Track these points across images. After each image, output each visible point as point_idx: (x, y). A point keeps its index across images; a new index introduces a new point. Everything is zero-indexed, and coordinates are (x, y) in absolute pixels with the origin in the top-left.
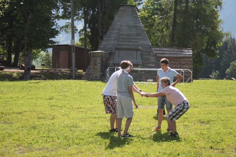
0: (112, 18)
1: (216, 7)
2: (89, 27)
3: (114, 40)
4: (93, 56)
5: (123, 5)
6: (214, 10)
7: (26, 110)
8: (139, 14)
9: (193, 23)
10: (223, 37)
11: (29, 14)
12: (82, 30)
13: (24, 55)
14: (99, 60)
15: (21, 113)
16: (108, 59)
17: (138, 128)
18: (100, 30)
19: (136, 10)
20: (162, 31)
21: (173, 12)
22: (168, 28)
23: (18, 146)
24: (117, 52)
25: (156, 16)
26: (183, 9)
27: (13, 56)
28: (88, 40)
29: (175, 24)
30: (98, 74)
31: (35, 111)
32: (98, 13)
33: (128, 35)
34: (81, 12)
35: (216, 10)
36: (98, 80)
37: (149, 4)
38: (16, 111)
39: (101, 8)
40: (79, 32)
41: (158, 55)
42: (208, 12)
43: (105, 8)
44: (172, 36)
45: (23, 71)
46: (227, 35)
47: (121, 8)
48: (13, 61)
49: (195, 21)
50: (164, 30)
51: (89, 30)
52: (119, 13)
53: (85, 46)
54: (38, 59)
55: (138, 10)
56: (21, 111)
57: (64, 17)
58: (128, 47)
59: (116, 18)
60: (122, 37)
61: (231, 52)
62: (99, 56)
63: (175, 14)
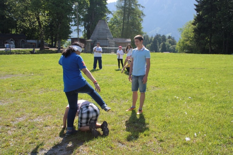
0: (95, 25)
1: (141, 21)
2: (86, 30)
3: (96, 35)
4: (87, 42)
5: (100, 20)
6: (140, 23)
7: (53, 68)
8: (108, 24)
9: (131, 28)
10: (143, 34)
11: (59, 24)
12: (84, 31)
13: (59, 42)
14: (90, 44)
15: (50, 69)
16: (94, 43)
17: (105, 77)
18: (91, 31)
19: (106, 22)
20: (118, 32)
21: (122, 24)
22: (120, 30)
23: (41, 88)
24: (98, 40)
25: (115, 25)
26: (127, 22)
27: (54, 43)
28: (86, 35)
29: (123, 28)
30: (90, 50)
31: (56, 68)
32: (90, 24)
33: (103, 33)
34: (83, 23)
35: (140, 22)
36: (90, 53)
37: (112, 20)
38: (48, 68)
39: (91, 22)
40: (82, 32)
41: (116, 42)
42: (137, 23)
43: (93, 21)
44: (122, 34)
45: (57, 49)
46: (145, 33)
47: (99, 21)
48: (54, 45)
49: (132, 27)
50: (119, 31)
51: (86, 31)
52: (99, 23)
53: (85, 38)
54: (66, 44)
55: (107, 23)
56: (50, 68)
57: (75, 25)
58: (103, 38)
59: (97, 25)
60: (100, 34)
61: (146, 41)
62: (90, 42)
63: (123, 24)
